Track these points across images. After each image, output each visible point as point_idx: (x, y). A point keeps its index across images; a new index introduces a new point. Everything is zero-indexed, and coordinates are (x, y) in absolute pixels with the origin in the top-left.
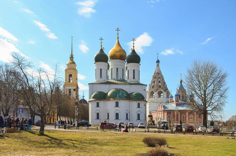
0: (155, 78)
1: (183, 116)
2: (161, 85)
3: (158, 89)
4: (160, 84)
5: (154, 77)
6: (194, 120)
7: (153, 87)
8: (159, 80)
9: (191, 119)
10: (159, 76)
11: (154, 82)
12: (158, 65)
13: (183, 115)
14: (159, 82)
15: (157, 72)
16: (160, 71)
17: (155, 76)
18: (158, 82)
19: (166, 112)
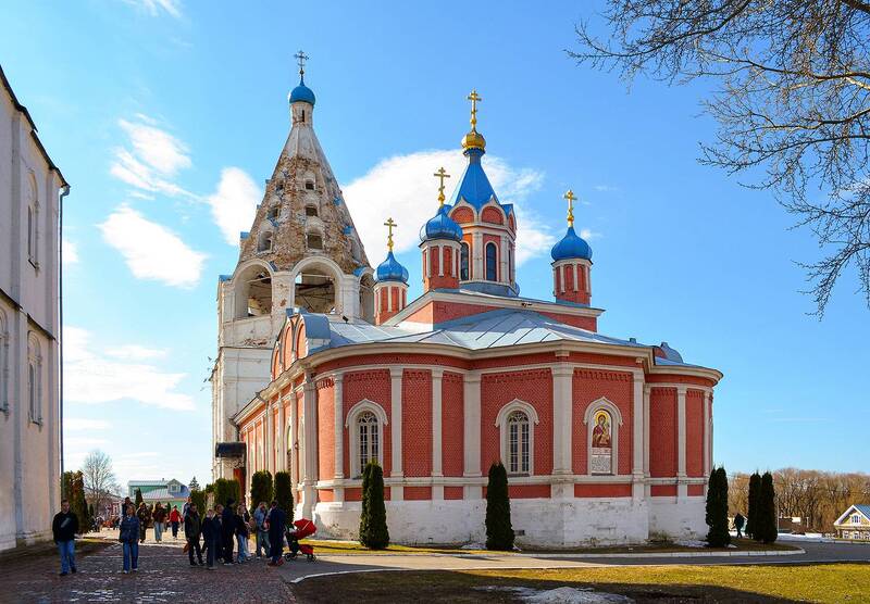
0: (281, 187)
1: (519, 415)
2: (321, 230)
3: (301, 256)
4: (314, 223)
5: (277, 185)
6: (626, 465)
7: (267, 244)
8: (312, 198)
9: (596, 444)
10: (310, 176)
11: (275, 213)
12: (303, 118)
13: (517, 404)
14: (311, 211)
15: (293, 153)
16: (319, 152)
17: (280, 176)
18: (304, 211)
19: (335, 375)
